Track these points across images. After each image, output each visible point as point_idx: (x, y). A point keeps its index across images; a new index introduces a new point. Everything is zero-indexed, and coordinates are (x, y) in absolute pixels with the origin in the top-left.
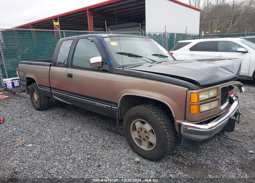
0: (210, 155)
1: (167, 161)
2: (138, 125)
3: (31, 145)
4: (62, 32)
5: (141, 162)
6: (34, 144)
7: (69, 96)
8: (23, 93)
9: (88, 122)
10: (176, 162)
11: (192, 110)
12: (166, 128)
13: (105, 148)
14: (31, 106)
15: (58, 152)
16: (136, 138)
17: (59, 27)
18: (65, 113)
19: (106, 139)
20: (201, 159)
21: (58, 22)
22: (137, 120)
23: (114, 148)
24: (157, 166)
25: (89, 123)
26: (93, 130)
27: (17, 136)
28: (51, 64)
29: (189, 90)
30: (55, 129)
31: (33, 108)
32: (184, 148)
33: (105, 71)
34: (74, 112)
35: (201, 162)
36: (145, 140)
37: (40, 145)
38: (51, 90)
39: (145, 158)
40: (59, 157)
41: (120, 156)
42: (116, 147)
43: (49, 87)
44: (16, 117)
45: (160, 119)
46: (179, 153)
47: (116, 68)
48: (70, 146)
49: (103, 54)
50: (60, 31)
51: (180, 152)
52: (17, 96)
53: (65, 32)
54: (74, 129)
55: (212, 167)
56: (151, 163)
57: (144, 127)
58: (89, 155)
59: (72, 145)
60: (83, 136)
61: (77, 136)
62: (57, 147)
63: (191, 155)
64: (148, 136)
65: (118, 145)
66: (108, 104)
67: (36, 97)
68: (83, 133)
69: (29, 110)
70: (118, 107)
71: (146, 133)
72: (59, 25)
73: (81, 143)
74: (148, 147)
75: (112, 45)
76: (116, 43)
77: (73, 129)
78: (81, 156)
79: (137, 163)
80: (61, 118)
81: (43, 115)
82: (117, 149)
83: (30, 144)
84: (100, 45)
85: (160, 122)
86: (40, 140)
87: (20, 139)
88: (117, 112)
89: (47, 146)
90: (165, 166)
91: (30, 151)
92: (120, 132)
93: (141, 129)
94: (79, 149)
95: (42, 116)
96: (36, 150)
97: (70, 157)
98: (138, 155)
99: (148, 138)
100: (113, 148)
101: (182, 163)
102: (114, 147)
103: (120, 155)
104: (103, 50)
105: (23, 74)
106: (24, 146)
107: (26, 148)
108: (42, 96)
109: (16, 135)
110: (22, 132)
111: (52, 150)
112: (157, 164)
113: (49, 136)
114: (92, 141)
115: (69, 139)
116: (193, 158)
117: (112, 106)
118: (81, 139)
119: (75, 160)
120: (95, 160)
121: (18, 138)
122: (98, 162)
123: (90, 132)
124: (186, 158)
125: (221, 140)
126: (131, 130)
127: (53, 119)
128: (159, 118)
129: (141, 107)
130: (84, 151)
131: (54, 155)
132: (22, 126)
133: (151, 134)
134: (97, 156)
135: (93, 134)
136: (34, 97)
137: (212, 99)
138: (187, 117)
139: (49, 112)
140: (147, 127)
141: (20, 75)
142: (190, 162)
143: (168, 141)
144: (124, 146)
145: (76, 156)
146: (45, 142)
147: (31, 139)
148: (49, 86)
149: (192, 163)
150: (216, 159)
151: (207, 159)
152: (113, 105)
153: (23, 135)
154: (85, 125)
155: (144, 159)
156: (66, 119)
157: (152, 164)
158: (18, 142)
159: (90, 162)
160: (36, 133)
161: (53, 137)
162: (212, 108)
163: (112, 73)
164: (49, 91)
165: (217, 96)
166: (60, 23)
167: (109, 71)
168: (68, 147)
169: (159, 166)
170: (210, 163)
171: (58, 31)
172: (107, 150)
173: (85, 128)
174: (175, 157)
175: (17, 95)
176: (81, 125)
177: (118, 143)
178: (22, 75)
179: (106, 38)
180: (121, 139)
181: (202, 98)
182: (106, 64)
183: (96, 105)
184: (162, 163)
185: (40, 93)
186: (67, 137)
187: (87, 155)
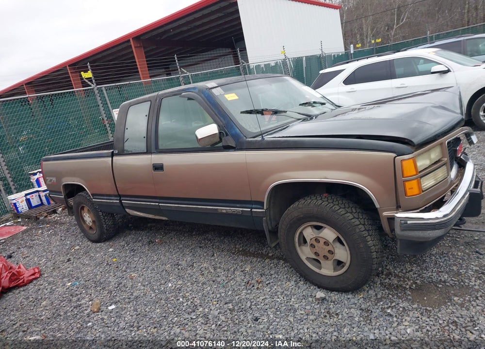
0: (441, 264)
1: (372, 287)
2: (309, 233)
3: (113, 307)
4: (100, 90)
5: (327, 298)
6: (119, 304)
7: (161, 205)
8: (54, 216)
9: (200, 247)
10: (389, 287)
11: (409, 189)
12: (365, 230)
13: (253, 286)
14: (79, 237)
15: (171, 310)
16: (308, 259)
17: (94, 81)
18: (150, 238)
19: (247, 269)
20: (429, 273)
21: (90, 72)
22: (306, 225)
23: (269, 283)
24: (357, 299)
25: (202, 247)
26: (217, 259)
27: (79, 296)
28: (113, 152)
29: (398, 156)
30: (145, 271)
31: (84, 240)
32: (392, 261)
33: (227, 148)
34: (166, 234)
35: (432, 278)
36: (328, 259)
37: (131, 303)
38: (120, 201)
39: (332, 290)
40: (177, 317)
41: (287, 295)
42: (272, 281)
43: (115, 196)
44: (60, 261)
45: (351, 217)
46: (387, 270)
47: (248, 139)
48: (187, 294)
49: (217, 118)
50: (96, 88)
51: (388, 268)
52: (43, 224)
53: (105, 87)
54: (180, 263)
55: (454, 283)
56: (346, 296)
57: (321, 235)
58: (229, 303)
59: (190, 292)
60: (203, 273)
61: (192, 274)
62: (164, 302)
63: (409, 269)
64: (333, 250)
65: (273, 276)
66: (244, 205)
67: (88, 218)
68: (200, 267)
69: (79, 245)
70: (265, 208)
71: (329, 245)
72: (91, 76)
73: (204, 286)
74: (335, 270)
75: (229, 99)
76: (234, 94)
77: (178, 265)
78: (216, 309)
79: (320, 301)
80: (147, 248)
81: (111, 250)
82: (274, 284)
83: (111, 305)
84: (208, 102)
85: (353, 220)
86: (125, 295)
87: (87, 299)
88: (265, 218)
89: (145, 303)
90: (371, 297)
91: (116, 317)
92: (268, 254)
93: (317, 240)
94: (206, 296)
95: (108, 251)
96: (128, 313)
97: (197, 314)
98: (316, 287)
99: (333, 253)
100: (267, 284)
101: (399, 286)
102: (267, 282)
103: (286, 292)
104: (215, 110)
105: (54, 179)
106: (102, 311)
107: (106, 313)
108: (101, 213)
109: (77, 295)
110: (86, 287)
111: (158, 309)
112: (356, 296)
113: (140, 284)
114: (224, 278)
115: (179, 283)
116: (416, 274)
117: (252, 208)
118: (201, 279)
119: (208, 318)
120: (244, 309)
121: (83, 298)
122: (251, 312)
123: (213, 263)
124: (402, 276)
125: (451, 235)
126: (297, 245)
127: (132, 254)
128: (349, 214)
129: (309, 201)
130: (217, 299)
131: (164, 317)
132: (80, 275)
133: (338, 244)
134: (245, 303)
135: (218, 265)
136: (85, 219)
137: (436, 165)
138: (402, 204)
139: (120, 242)
140: (329, 234)
141: (48, 182)
142: (412, 281)
143: (372, 251)
144: (285, 277)
145: (207, 310)
146: (137, 297)
147: (109, 296)
148: (117, 194)
149: (416, 283)
150: (455, 268)
151: (440, 272)
152: (254, 206)
153: (89, 291)
154: (197, 253)
155: (330, 293)
156: (156, 248)
157: (349, 298)
158: (86, 305)
159: (236, 315)
160: (113, 283)
161: (147, 284)
162: (439, 180)
163: (241, 149)
164: (116, 202)
165: (442, 158)
166: (93, 73)
167: (235, 146)
168: (183, 297)
169: (362, 299)
170: (448, 278)
171: (93, 89)
172: (258, 288)
173: (199, 258)
174: (382, 278)
175: (44, 222)
176: (191, 255)
177: (272, 272)
178: (53, 181)
179: (214, 89)
180: (276, 266)
181: (421, 166)
182: (227, 135)
183: (220, 211)
184: (366, 293)
185: (96, 209)
186: (174, 280)
187: (226, 303)
